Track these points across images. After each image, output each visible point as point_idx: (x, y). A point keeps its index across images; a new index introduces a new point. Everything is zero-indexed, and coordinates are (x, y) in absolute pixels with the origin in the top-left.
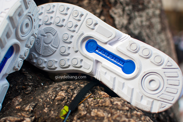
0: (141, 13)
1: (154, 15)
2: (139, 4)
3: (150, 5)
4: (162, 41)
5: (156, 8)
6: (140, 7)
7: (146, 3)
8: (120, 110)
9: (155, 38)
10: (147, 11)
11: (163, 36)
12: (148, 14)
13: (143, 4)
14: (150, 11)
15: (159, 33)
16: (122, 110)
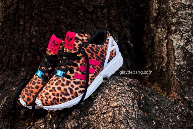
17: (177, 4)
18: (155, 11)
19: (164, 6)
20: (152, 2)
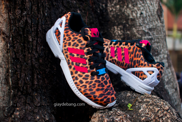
0: (156, 57)
1: (164, 58)
2: (156, 52)
3: (161, 52)
4: (169, 73)
5: (165, 54)
6: (156, 53)
7: (159, 52)
8: (156, 99)
9: (166, 72)
10: (160, 56)
11: (169, 70)
12: (160, 57)
13: (157, 52)
14: (162, 56)
15: (167, 68)
16: (157, 99)
17: (140, 30)
18: (119, 37)
19: (128, 32)
20: (112, 30)
